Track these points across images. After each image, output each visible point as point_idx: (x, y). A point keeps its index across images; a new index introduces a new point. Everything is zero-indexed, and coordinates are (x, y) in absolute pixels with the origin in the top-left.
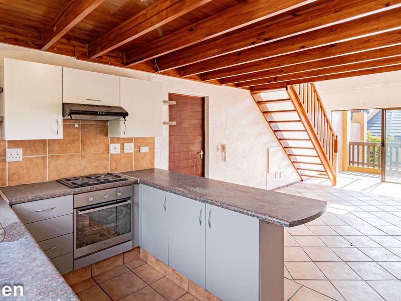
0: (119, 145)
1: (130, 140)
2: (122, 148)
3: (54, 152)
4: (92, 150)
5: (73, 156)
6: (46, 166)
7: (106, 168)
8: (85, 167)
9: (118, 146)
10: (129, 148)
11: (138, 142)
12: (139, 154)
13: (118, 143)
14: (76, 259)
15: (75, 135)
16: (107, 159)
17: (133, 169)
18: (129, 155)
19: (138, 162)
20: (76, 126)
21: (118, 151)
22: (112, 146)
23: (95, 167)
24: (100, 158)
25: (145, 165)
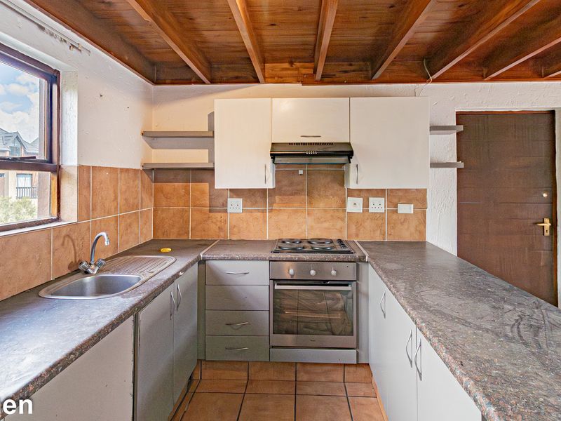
0: (362, 199)
1: (380, 193)
2: (366, 205)
3: (274, 205)
4: (322, 205)
5: (296, 211)
6: (266, 221)
7: (340, 232)
8: (312, 227)
9: (360, 201)
10: (378, 205)
11: (394, 196)
12: (395, 216)
13: (359, 196)
14: (273, 347)
15: (299, 185)
16: (343, 220)
17: (384, 239)
18: (377, 217)
19: (393, 228)
20: (301, 172)
21: (359, 209)
22: (350, 201)
23: (326, 228)
24: (332, 216)
25: (407, 235)
